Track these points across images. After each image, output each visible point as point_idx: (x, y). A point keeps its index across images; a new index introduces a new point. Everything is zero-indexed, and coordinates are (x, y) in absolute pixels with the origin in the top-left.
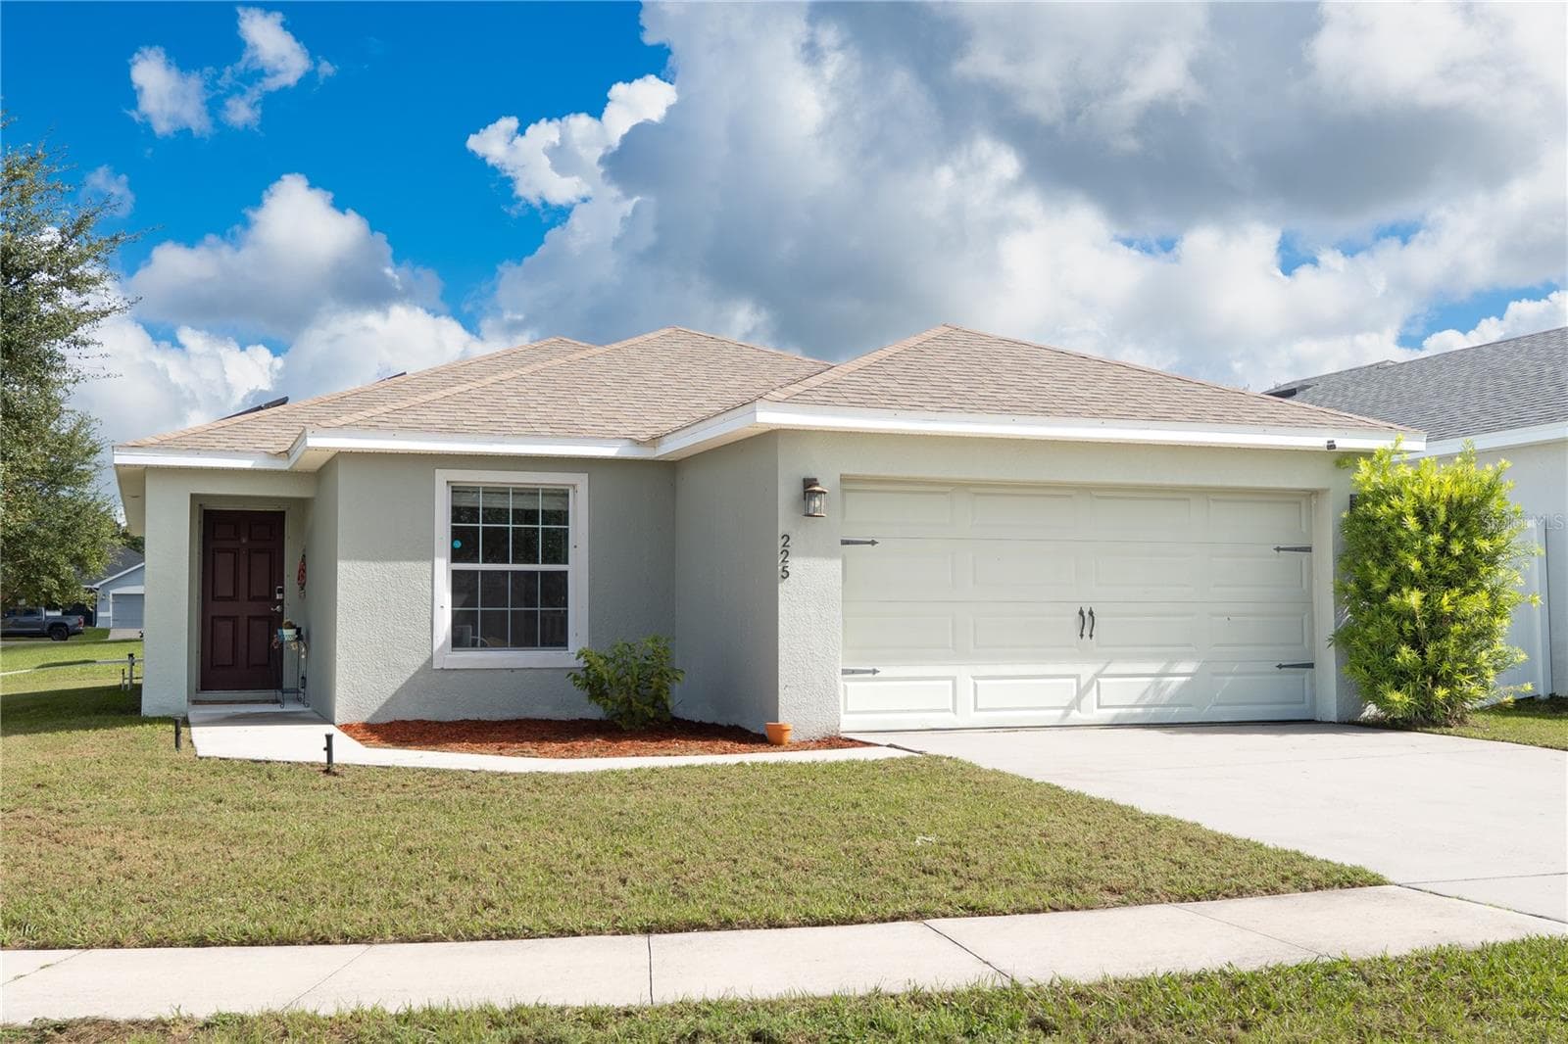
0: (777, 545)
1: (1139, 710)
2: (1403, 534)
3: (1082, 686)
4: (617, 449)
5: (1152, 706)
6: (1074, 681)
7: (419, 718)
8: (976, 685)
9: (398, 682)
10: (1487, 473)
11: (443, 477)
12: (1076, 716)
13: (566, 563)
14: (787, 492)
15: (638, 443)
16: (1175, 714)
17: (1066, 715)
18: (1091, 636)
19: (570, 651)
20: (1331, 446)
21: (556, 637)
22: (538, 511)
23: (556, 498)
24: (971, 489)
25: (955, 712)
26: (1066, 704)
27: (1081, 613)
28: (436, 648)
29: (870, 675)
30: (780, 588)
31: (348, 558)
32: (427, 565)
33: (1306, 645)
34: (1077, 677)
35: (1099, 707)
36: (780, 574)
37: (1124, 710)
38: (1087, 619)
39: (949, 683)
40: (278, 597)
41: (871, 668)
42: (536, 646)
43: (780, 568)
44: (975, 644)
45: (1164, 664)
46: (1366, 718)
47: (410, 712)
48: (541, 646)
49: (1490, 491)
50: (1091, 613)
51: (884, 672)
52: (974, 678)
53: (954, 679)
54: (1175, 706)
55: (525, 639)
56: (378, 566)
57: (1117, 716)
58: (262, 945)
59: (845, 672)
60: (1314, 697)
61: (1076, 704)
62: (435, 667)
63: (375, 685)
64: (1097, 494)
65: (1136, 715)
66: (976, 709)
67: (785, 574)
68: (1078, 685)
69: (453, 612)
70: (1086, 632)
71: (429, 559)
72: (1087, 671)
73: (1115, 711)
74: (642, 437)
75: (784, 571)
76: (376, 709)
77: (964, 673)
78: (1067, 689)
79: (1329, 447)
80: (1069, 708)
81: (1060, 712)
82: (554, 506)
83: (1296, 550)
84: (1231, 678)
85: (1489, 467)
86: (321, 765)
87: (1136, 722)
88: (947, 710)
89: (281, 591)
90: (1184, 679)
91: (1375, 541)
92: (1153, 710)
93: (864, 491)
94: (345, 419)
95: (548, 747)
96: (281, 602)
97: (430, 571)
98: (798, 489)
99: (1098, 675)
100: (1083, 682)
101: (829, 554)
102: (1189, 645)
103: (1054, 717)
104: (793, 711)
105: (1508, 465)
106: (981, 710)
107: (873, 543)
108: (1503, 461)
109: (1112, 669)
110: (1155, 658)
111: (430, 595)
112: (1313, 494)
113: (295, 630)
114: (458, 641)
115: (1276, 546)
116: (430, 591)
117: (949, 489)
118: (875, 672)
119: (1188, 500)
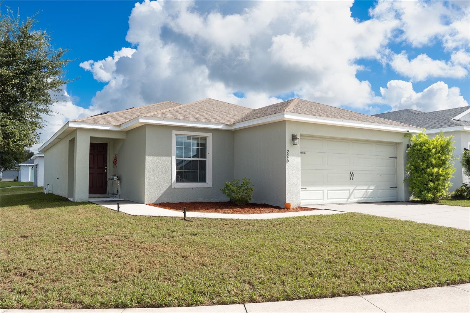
0: (286, 153)
1: (363, 199)
2: (430, 154)
3: (351, 193)
4: (222, 127)
5: (366, 198)
6: (349, 191)
7: (168, 202)
8: (328, 192)
9: (163, 192)
10: (447, 138)
11: (174, 132)
12: (350, 201)
13: (206, 158)
14: (288, 138)
15: (227, 125)
16: (370, 200)
17: (347, 200)
18: (352, 179)
19: (207, 183)
20: (408, 131)
21: (203, 179)
22: (199, 143)
23: (203, 140)
24: (327, 139)
25: (323, 200)
26: (347, 197)
27: (350, 173)
28: (172, 182)
29: (304, 190)
30: (286, 165)
31: (149, 155)
32: (170, 158)
33: (396, 182)
34: (350, 190)
35: (354, 198)
36: (286, 161)
37: (359, 199)
38: (352, 174)
39: (322, 192)
40: (105, 168)
41: (304, 188)
42: (198, 181)
43: (286, 159)
44: (328, 181)
45: (367, 187)
46: (410, 201)
47: (165, 201)
48: (199, 181)
49: (448, 143)
50: (352, 173)
51: (308, 189)
52: (328, 190)
53: (323, 191)
54: (370, 198)
55: (195, 180)
56: (157, 158)
57: (358, 200)
58: (314, 298)
59: (301, 189)
60: (397, 196)
61: (349, 198)
62: (172, 187)
63: (156, 192)
64: (354, 142)
65: (362, 200)
66: (328, 199)
67: (287, 161)
68: (350, 192)
69: (176, 171)
70: (351, 178)
71: (170, 156)
72: (352, 188)
73: (358, 199)
74: (228, 123)
75: (287, 160)
76: (156, 199)
77: (325, 189)
78: (347, 193)
79: (407, 132)
80: (348, 199)
81: (346, 199)
82: (203, 142)
83: (394, 158)
84: (381, 190)
85: (448, 137)
86: (182, 218)
87: (362, 202)
88: (322, 199)
89: (106, 166)
90: (372, 191)
91: (421, 156)
92: (366, 199)
93: (306, 139)
94: (148, 115)
95: (229, 210)
96: (106, 169)
97: (171, 159)
98: (291, 138)
99: (354, 190)
100: (351, 192)
101: (297, 156)
102: (372, 182)
103: (345, 200)
104: (290, 199)
105: (453, 137)
106: (329, 199)
107: (305, 153)
108: (451, 136)
109: (357, 188)
110: (365, 185)
111: (171, 166)
112: (397, 144)
113: (117, 177)
114: (178, 180)
115: (389, 157)
116: (171, 165)
117: (321, 139)
118: (305, 189)
119: (372, 144)
